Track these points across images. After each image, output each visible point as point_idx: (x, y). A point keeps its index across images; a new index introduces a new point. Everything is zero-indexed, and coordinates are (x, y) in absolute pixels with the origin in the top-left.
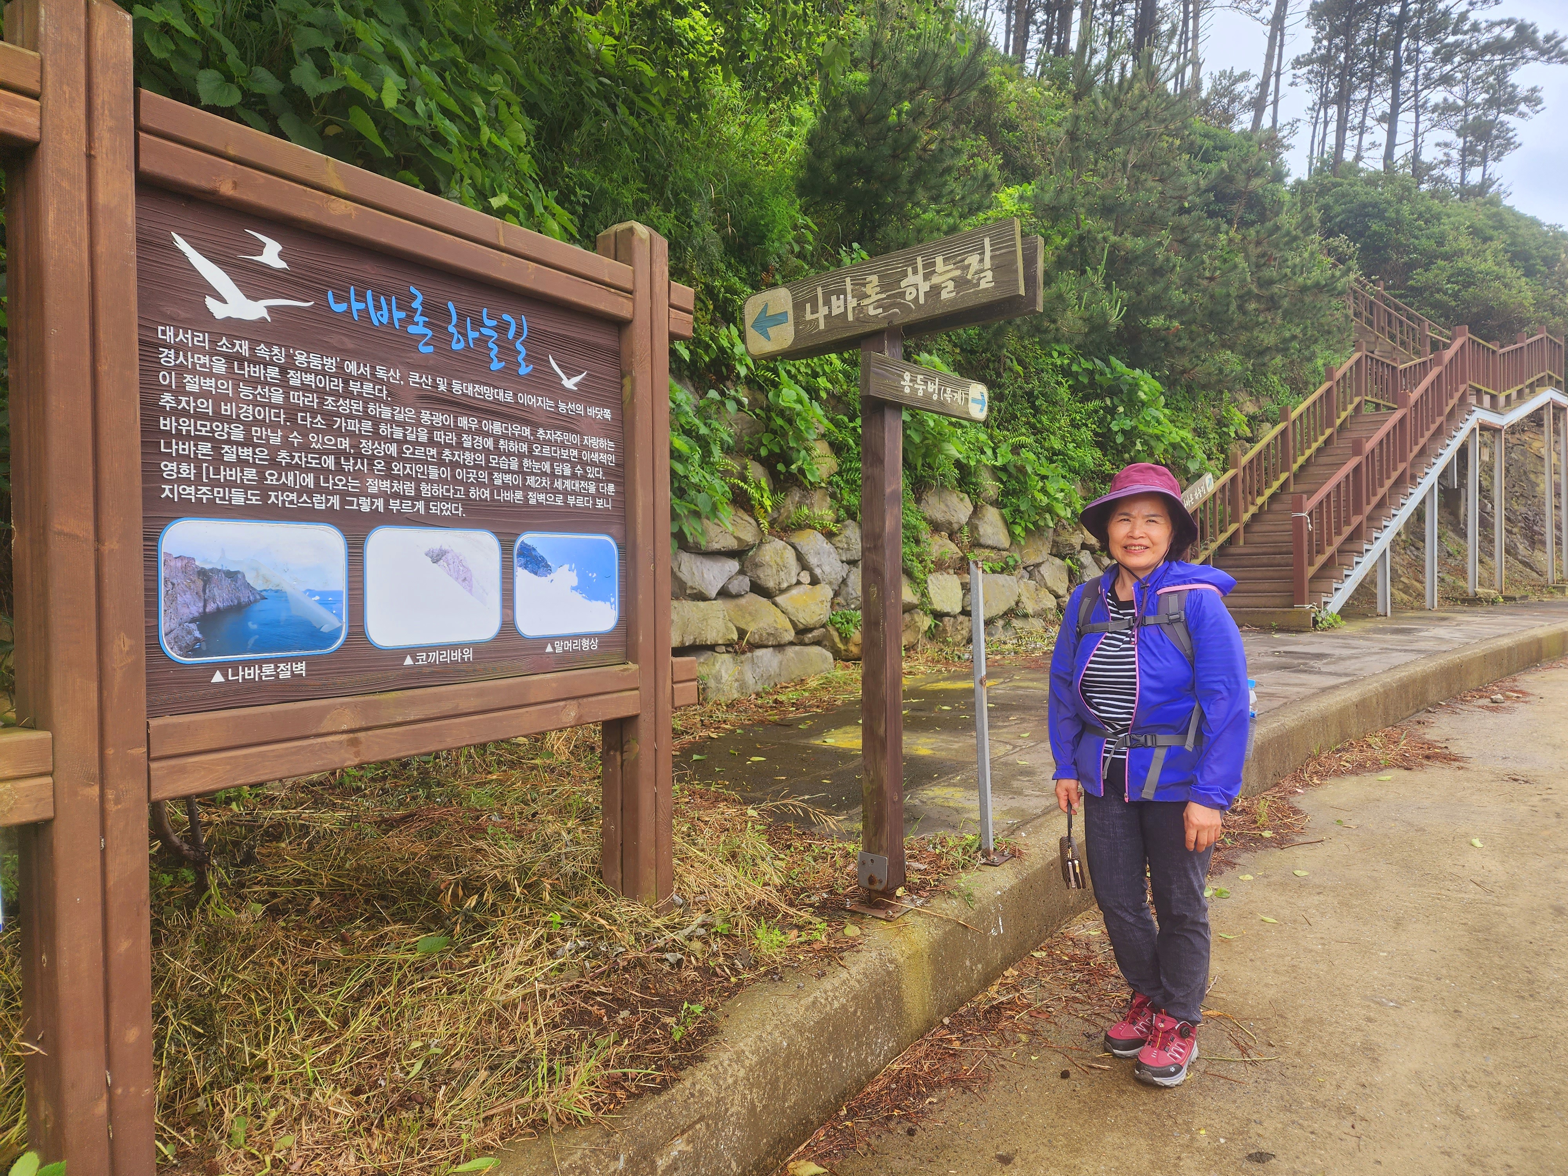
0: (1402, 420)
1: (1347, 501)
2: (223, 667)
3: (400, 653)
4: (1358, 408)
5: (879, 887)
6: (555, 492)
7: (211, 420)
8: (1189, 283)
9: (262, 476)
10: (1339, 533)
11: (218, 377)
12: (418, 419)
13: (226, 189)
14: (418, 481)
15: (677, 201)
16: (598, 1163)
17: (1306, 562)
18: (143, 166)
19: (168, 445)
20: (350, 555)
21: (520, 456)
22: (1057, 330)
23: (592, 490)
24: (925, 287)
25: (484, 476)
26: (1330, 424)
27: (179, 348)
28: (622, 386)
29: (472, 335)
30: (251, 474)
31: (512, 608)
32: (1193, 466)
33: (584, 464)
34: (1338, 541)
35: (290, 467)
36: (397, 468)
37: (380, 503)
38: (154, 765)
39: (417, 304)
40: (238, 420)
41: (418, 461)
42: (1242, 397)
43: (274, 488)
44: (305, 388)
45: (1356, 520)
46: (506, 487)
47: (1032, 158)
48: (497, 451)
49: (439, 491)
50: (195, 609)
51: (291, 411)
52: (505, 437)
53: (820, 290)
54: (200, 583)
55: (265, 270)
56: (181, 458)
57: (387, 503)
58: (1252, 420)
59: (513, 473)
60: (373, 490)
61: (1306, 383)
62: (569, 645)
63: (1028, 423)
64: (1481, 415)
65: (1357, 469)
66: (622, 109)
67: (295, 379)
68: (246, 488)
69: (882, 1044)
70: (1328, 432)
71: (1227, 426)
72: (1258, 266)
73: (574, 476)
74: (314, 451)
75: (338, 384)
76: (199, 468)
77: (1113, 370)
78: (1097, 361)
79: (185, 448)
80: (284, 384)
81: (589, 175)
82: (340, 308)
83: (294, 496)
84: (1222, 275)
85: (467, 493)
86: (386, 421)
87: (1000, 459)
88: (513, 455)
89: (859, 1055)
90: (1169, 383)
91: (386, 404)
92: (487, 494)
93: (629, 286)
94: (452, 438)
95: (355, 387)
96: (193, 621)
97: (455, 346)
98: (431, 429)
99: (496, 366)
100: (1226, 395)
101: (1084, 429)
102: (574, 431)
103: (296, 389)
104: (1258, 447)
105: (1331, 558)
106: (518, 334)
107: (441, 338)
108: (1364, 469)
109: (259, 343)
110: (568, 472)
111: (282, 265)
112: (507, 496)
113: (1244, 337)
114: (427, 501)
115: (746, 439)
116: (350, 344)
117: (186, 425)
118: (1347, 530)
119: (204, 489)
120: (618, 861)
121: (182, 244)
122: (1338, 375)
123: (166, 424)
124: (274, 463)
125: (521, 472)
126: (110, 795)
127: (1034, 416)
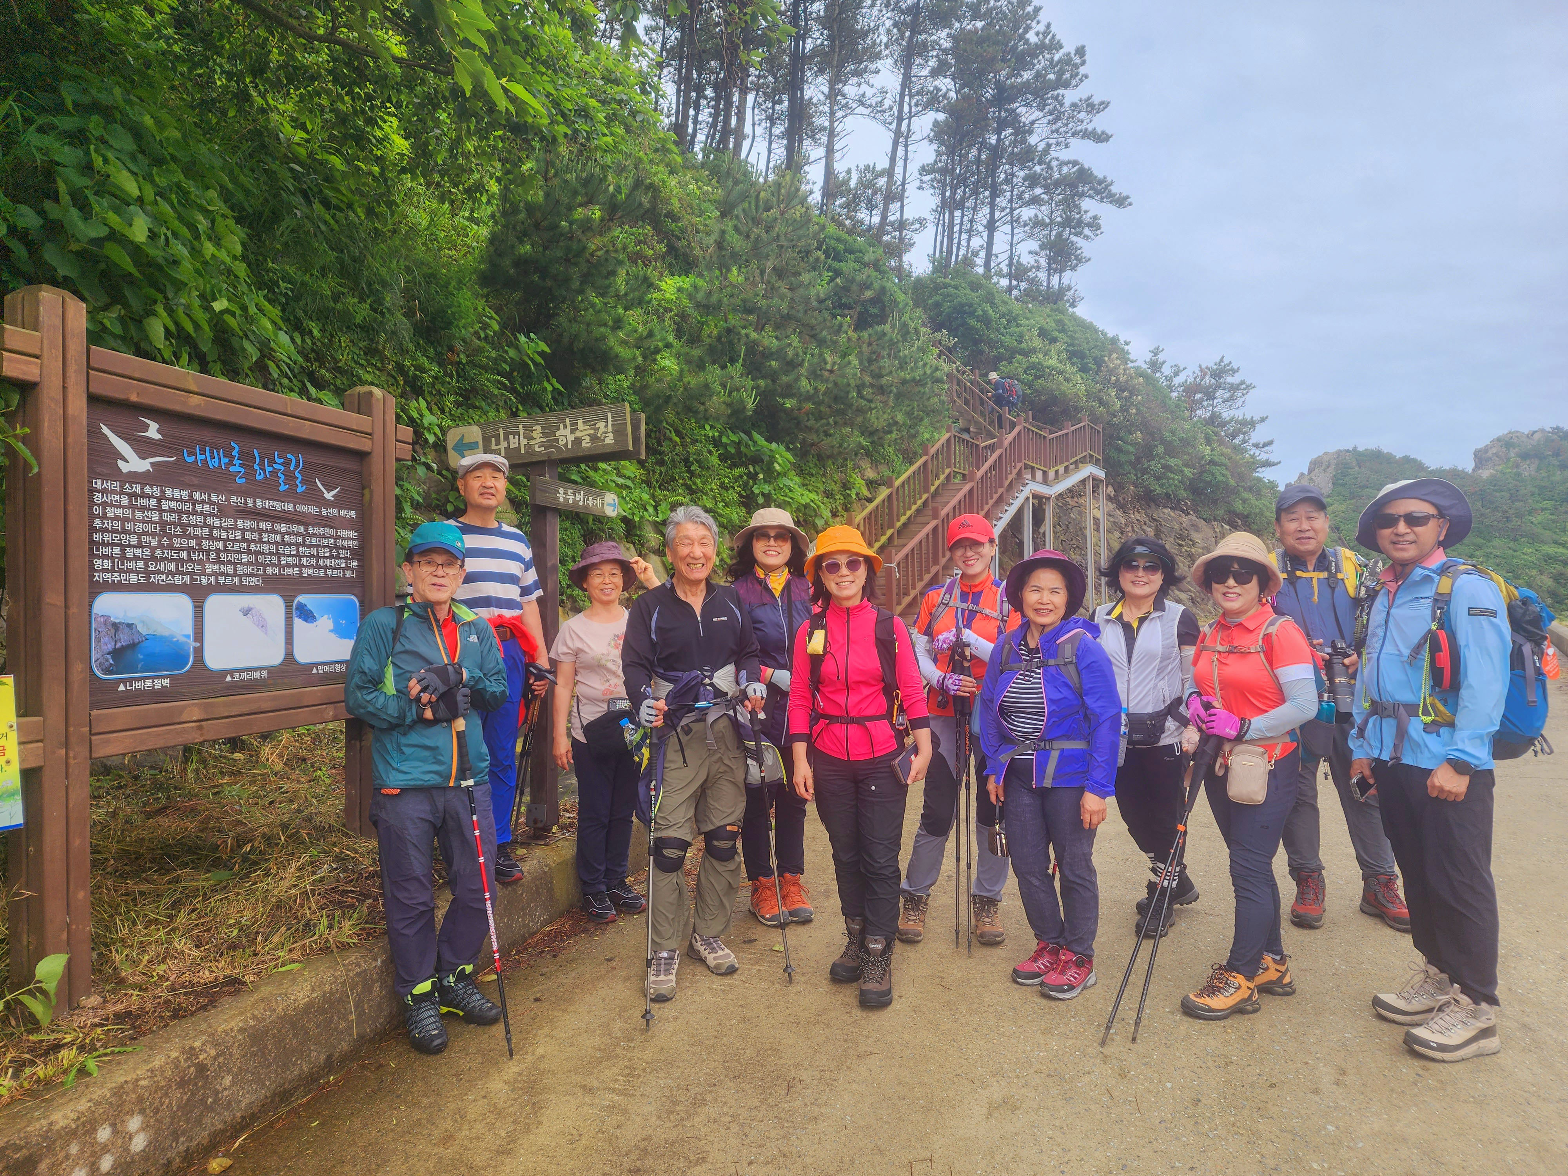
0: (971, 491)
1: (928, 553)
2: (124, 681)
3: (224, 673)
4: (948, 478)
5: (540, 825)
6: (319, 567)
7: (120, 533)
8: (814, 375)
9: (147, 566)
10: (921, 580)
11: (124, 507)
12: (236, 525)
13: (134, 398)
14: (235, 564)
15: (371, 291)
16: (365, 962)
17: (895, 603)
18: (91, 390)
19: (98, 550)
20: (195, 612)
21: (298, 545)
22: (706, 410)
23: (343, 565)
24: (571, 438)
25: (275, 559)
26: (926, 490)
27: (104, 491)
28: (363, 495)
29: (268, 469)
30: (141, 564)
31: (292, 644)
32: (820, 523)
33: (338, 548)
34: (920, 585)
35: (163, 559)
36: (223, 556)
37: (213, 579)
38: (93, 738)
39: (235, 453)
40: (135, 532)
41: (235, 552)
42: (865, 464)
43: (153, 573)
44: (171, 511)
45: (934, 570)
46: (288, 566)
47: (692, 249)
48: (284, 543)
49: (248, 570)
50: (110, 647)
51: (163, 524)
52: (288, 533)
53: (501, 431)
54: (113, 631)
55: (150, 441)
56: (105, 557)
57: (217, 579)
58: (871, 484)
59: (293, 556)
60: (209, 571)
61: (915, 453)
62: (327, 668)
63: (685, 484)
64: (1033, 487)
65: (935, 529)
66: (317, 206)
67: (165, 505)
68: (138, 573)
69: (540, 916)
70: (925, 496)
71: (850, 489)
72: (870, 361)
73: (331, 557)
74: (176, 549)
75: (189, 507)
76: (113, 562)
77: (755, 442)
78: (742, 435)
79: (106, 551)
80: (159, 509)
81: (291, 270)
82: (190, 459)
83: (164, 577)
84: (839, 369)
85: (265, 570)
86: (217, 528)
87: (660, 515)
88: (293, 544)
89: (523, 921)
90: (802, 454)
91: (217, 517)
92: (277, 571)
93: (369, 431)
94: (256, 536)
95: (199, 508)
96: (109, 653)
97: (258, 478)
98: (244, 531)
99: (283, 488)
100: (850, 464)
101: (731, 491)
102: (331, 527)
103: (165, 511)
104: (871, 507)
105: (915, 599)
106: (297, 466)
107: (250, 474)
108: (940, 530)
109: (146, 485)
110: (327, 554)
111: (159, 436)
112: (289, 571)
113: (860, 419)
114: (241, 576)
115: (434, 496)
116: (196, 481)
117: (107, 537)
118: (927, 577)
119: (116, 575)
120: (357, 814)
121: (105, 430)
122: (933, 451)
123: (97, 537)
124: (153, 558)
125: (298, 555)
126: (71, 754)
127: (690, 479)
